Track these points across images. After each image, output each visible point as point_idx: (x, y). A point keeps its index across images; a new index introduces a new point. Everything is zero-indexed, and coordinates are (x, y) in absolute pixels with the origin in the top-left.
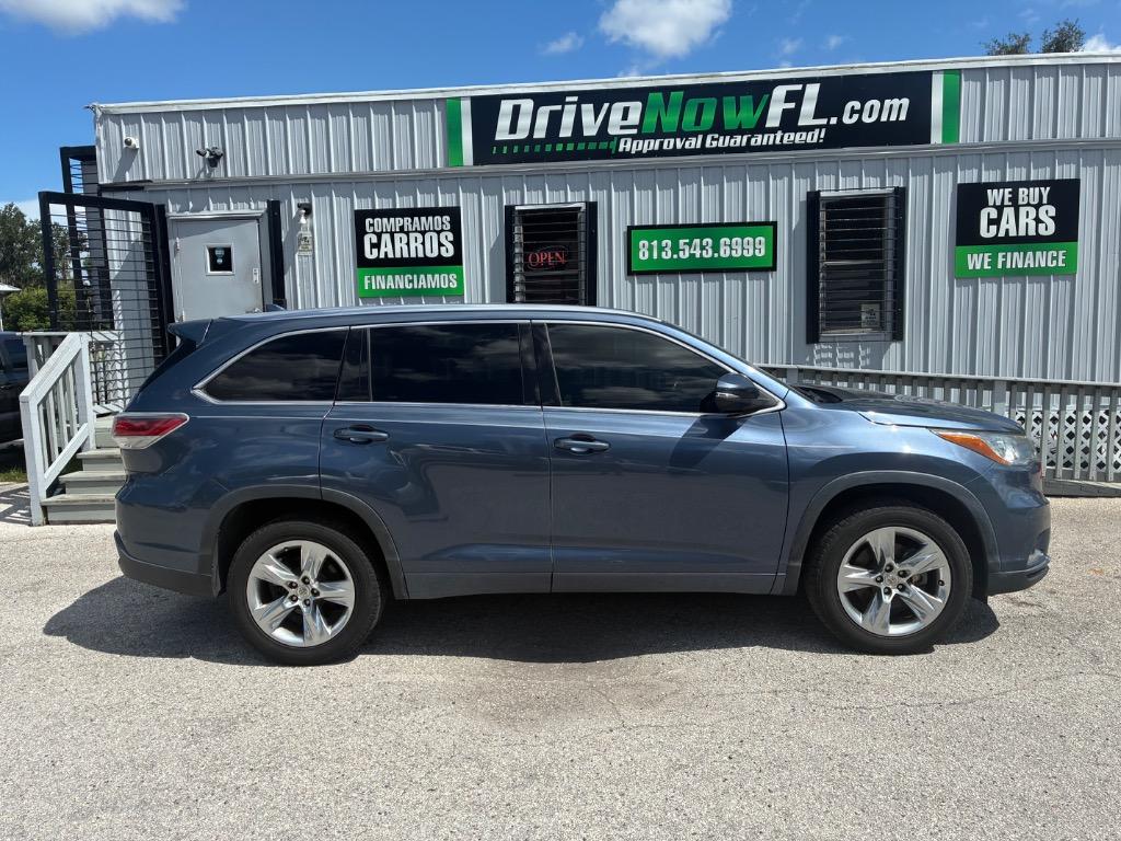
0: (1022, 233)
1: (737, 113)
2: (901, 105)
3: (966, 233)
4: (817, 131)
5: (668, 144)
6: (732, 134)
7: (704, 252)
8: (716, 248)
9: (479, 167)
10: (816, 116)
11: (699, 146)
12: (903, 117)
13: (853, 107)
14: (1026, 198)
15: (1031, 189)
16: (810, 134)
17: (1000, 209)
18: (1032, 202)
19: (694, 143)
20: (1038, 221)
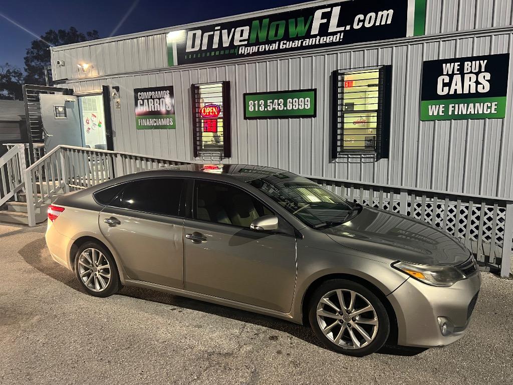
0: (466, 91)
1: (296, 28)
2: (388, 14)
3: (428, 92)
4: (339, 34)
5: (262, 48)
6: (293, 40)
7: (280, 107)
8: (285, 105)
9: (180, 66)
10: (338, 26)
11: (276, 48)
12: (389, 22)
13: (359, 18)
14: (470, 69)
15: (474, 62)
16: (335, 36)
17: (451, 77)
18: (473, 71)
19: (274, 46)
20: (477, 83)
